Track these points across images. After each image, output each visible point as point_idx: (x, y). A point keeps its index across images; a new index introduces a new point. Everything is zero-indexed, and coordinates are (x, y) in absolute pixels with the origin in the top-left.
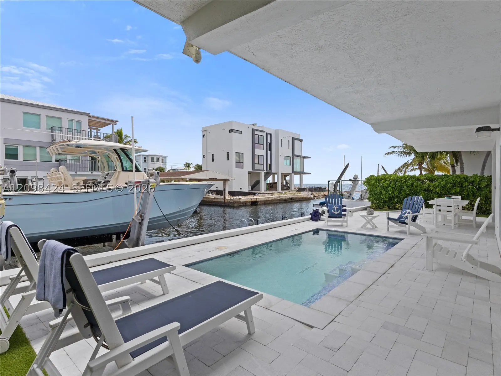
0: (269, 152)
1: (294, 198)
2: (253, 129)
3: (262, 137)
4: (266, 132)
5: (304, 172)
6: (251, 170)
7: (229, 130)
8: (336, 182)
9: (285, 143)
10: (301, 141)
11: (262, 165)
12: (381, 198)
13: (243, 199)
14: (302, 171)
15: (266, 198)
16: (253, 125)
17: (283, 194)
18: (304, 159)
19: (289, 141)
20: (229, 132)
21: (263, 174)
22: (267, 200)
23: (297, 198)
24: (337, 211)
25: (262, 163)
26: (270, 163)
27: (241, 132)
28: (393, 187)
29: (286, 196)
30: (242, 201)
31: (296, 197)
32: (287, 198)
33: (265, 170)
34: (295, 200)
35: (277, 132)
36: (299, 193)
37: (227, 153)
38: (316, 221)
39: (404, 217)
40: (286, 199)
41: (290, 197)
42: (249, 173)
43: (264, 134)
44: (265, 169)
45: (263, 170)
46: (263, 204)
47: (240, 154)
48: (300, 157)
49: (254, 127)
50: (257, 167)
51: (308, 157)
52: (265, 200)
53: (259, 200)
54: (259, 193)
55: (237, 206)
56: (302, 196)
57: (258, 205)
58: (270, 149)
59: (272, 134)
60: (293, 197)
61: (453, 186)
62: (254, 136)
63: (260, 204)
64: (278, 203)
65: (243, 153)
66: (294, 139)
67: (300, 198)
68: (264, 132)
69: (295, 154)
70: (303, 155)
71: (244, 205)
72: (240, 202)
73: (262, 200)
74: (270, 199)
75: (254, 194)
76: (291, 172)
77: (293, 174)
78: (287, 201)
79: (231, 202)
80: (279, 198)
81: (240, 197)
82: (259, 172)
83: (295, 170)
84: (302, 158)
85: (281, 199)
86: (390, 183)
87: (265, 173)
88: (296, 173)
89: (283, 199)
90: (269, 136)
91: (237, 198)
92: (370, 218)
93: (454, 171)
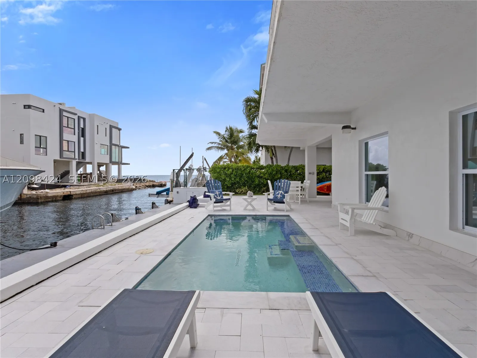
0: (82, 139)
1: (116, 190)
2: (60, 109)
3: (73, 119)
4: (78, 115)
5: (123, 162)
6: (58, 158)
7: (25, 106)
8: (178, 171)
9: (102, 130)
10: (120, 130)
11: (73, 153)
12: (225, 184)
13: (51, 192)
14: (120, 160)
15: (82, 190)
16: (60, 104)
17: (101, 185)
18: (123, 149)
19: (106, 128)
20: (25, 108)
21: (74, 163)
22: (84, 192)
23: (118, 190)
24: (220, 196)
25: (73, 151)
26: (83, 151)
27: (43, 110)
28: (235, 175)
29: (107, 188)
30: (49, 195)
31: (118, 188)
32: (108, 189)
33: (77, 159)
34: (117, 191)
35: (92, 116)
36: (120, 184)
37: (21, 134)
38: (196, 207)
39: (279, 197)
40: (107, 191)
41: (112, 188)
42: (55, 161)
43: (76, 117)
44: (77, 157)
45: (75, 159)
46: (79, 198)
47: (42, 138)
48: (119, 146)
49: (62, 107)
50: (66, 154)
51: (126, 147)
52: (82, 192)
53: (74, 193)
54: (71, 186)
55: (43, 202)
56: (124, 187)
57: (72, 199)
58: (83, 135)
59: (85, 118)
60: (115, 188)
61: (276, 173)
62: (63, 117)
63: (76, 199)
64: (97, 195)
65: (46, 137)
66: (111, 127)
67: (122, 189)
68: (75, 114)
69: (113, 142)
70: (122, 144)
71: (54, 199)
72: (47, 197)
73: (78, 193)
74: (88, 192)
75: (65, 186)
76: (108, 162)
77: (110, 164)
78: (108, 193)
79: (33, 198)
80: (99, 190)
81: (47, 190)
82: (69, 161)
83: (113, 160)
84: (120, 148)
85: (101, 191)
86: (233, 171)
87: (76, 161)
88: (114, 163)
89: (103, 191)
90: (82, 121)
91: (42, 192)
92: (249, 200)
93: (272, 162)
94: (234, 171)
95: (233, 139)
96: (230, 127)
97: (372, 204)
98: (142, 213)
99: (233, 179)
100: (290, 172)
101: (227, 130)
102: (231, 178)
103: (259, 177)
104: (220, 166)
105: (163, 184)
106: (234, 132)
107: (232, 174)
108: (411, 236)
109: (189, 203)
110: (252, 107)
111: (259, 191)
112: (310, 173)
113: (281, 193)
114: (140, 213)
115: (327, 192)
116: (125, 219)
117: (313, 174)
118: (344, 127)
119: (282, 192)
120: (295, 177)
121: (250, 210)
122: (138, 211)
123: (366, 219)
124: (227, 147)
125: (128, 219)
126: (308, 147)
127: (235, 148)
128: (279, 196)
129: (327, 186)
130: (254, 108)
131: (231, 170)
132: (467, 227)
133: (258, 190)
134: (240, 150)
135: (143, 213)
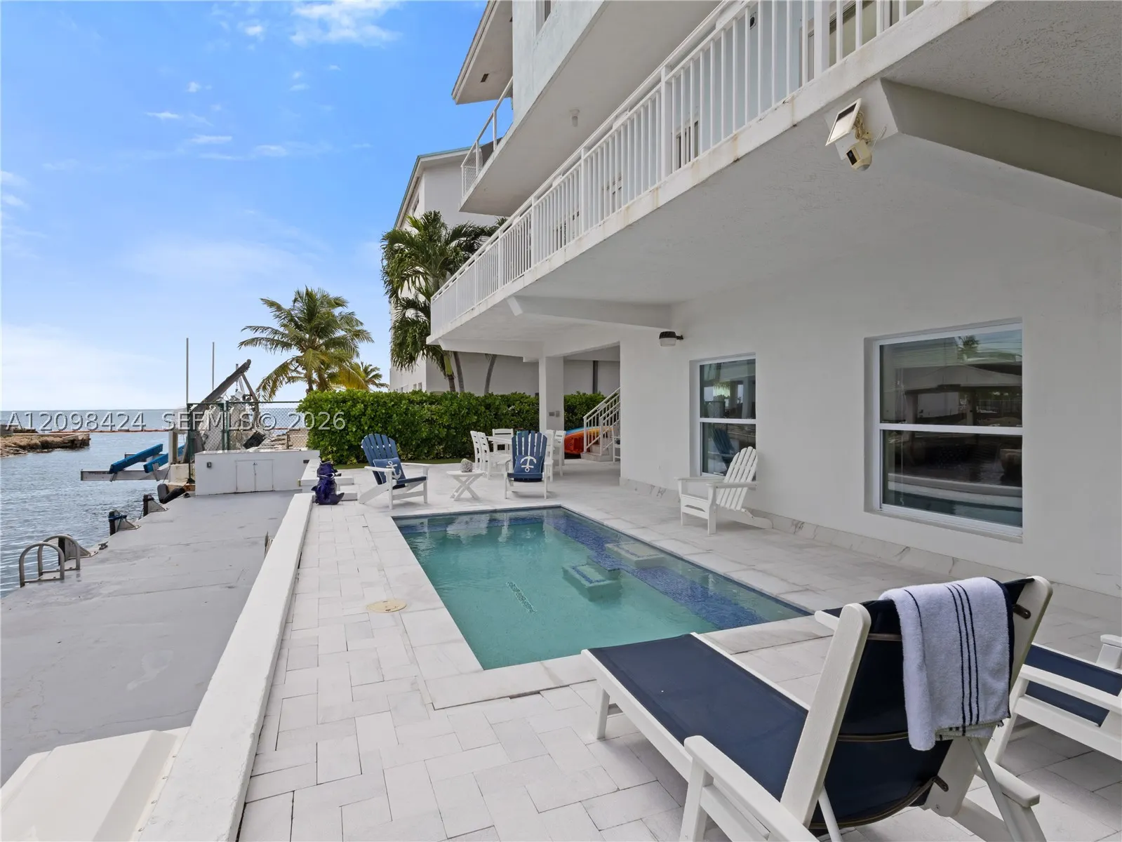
28: (371, 418)
39: (527, 470)
92: (464, 479)
93: (453, 387)
94: (369, 409)
95: (315, 322)
96: (307, 289)
97: (734, 476)
98: (131, 527)
99: (366, 428)
100: (498, 409)
101: (299, 299)
102: (362, 425)
103: (431, 422)
104: (330, 397)
105: (80, 438)
106: (318, 303)
107: (364, 414)
108: (799, 525)
109: (316, 493)
110: (406, 256)
111: (428, 454)
112: (551, 414)
113: (531, 460)
114: (126, 529)
115: (575, 452)
116: (100, 549)
117: (558, 415)
118: (664, 335)
119: (532, 458)
120: (508, 421)
121: (468, 500)
122: (117, 523)
123: (726, 502)
124: (299, 342)
125: (107, 546)
126: (549, 358)
127: (321, 345)
128: (528, 466)
129: (576, 440)
130: (410, 257)
131: (360, 406)
132: (885, 506)
133: (426, 452)
134: (332, 350)
135: (133, 526)
